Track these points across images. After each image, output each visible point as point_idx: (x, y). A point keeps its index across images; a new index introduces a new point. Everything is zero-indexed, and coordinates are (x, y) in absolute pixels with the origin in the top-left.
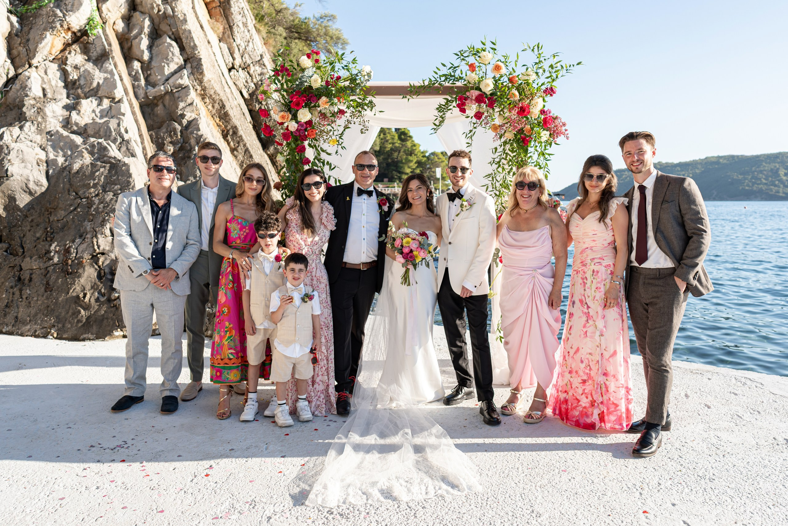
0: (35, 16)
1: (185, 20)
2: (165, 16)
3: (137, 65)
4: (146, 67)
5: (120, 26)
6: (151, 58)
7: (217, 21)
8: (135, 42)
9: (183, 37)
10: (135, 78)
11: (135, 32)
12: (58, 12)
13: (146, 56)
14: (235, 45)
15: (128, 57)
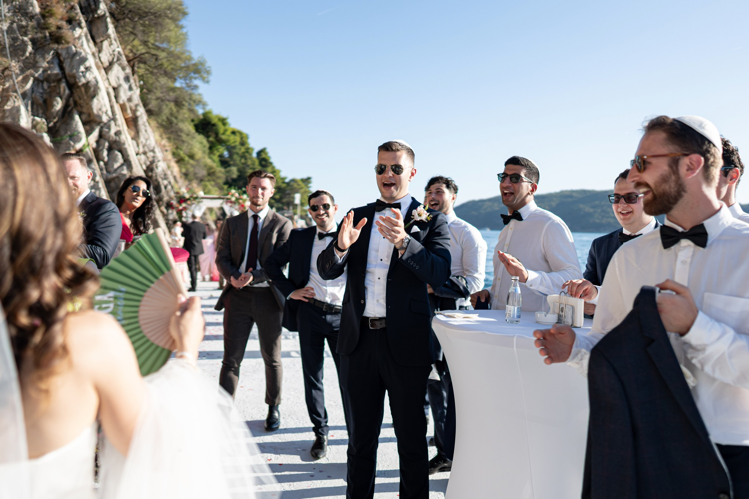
0: (60, 143)
1: (124, 144)
2: (115, 142)
3: (102, 163)
4: (106, 164)
5: (94, 145)
6: (108, 160)
7: (132, 130)
8: (101, 153)
9: (123, 151)
10: (101, 170)
11: (101, 148)
12: (72, 143)
13: (106, 159)
14: (140, 141)
15: (98, 160)
